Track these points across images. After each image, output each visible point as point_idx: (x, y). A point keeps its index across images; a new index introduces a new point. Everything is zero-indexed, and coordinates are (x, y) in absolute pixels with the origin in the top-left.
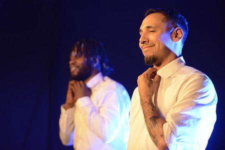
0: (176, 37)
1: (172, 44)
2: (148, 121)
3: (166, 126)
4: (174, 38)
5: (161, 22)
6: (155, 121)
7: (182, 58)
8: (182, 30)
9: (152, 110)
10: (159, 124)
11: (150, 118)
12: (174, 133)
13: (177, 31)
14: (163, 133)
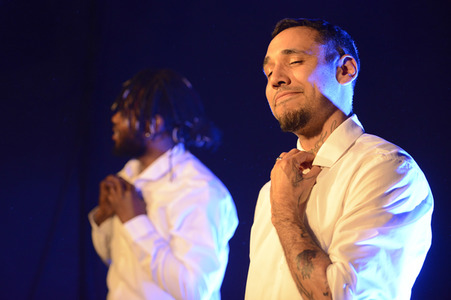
0: (344, 74)
1: (337, 88)
2: (295, 261)
3: (332, 272)
4: (340, 75)
5: (312, 41)
6: (309, 262)
7: (355, 118)
8: (354, 61)
9: (302, 236)
10: (318, 270)
11: (299, 255)
12: (350, 287)
13: (345, 62)
14: (328, 288)
